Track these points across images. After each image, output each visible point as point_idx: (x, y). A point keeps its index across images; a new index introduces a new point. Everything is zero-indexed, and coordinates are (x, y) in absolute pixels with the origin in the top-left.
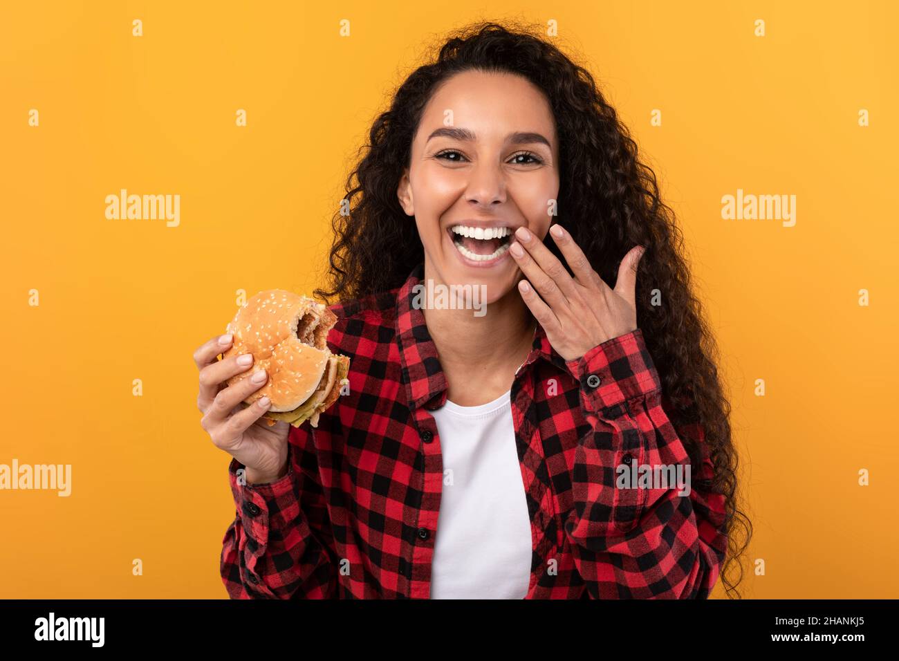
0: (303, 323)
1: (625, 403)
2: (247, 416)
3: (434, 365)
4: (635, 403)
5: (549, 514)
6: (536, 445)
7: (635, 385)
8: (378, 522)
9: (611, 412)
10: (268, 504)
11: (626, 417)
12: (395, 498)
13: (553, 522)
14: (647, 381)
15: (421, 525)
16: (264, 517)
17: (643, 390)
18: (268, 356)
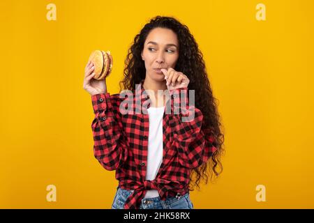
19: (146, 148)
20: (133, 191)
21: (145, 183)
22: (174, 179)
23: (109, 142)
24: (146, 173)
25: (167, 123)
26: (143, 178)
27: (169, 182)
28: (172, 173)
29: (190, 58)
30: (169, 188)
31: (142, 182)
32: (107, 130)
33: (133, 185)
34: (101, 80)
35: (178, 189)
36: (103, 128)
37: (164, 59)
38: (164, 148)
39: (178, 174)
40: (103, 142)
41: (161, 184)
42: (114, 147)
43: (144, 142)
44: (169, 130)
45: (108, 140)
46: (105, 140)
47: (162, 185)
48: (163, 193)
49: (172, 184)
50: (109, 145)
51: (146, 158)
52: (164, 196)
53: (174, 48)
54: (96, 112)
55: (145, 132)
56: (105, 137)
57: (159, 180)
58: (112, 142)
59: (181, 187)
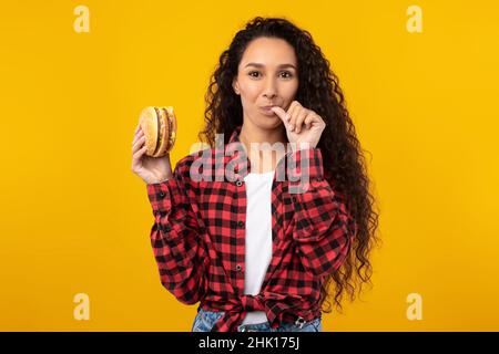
19: (242, 242)
20: (223, 314)
21: (244, 301)
22: (293, 292)
23: (180, 263)
24: (244, 284)
25: (279, 197)
26: (239, 292)
27: (283, 297)
28: (289, 283)
29: (318, 85)
30: (284, 307)
31: (238, 300)
32: (175, 245)
33: (224, 304)
34: (160, 157)
35: (300, 310)
36: (167, 243)
37: (277, 91)
38: (273, 240)
39: (301, 284)
40: (171, 264)
41: (270, 300)
42: (189, 271)
43: (239, 231)
44: (281, 209)
45: (177, 261)
46: (173, 261)
47: (272, 302)
48: (274, 316)
49: (288, 300)
50: (182, 269)
51: (242, 258)
52: (276, 321)
53: (292, 70)
54: (155, 213)
55: (239, 215)
56: (173, 257)
57: (267, 294)
58: (186, 263)
59: (306, 306)
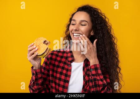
0: (45, 42)
1: (96, 74)
2: (34, 56)
3: (72, 56)
4: (97, 74)
5: (86, 79)
6: (85, 69)
7: (98, 72)
8: (60, 79)
9: (93, 75)
10: (36, 73)
11: (95, 76)
12: (63, 75)
13: (87, 81)
14: (100, 72)
15: (67, 80)
16: (35, 75)
17: (99, 73)
18: (39, 46)
25: (86, 73)
43: (66, 84)
